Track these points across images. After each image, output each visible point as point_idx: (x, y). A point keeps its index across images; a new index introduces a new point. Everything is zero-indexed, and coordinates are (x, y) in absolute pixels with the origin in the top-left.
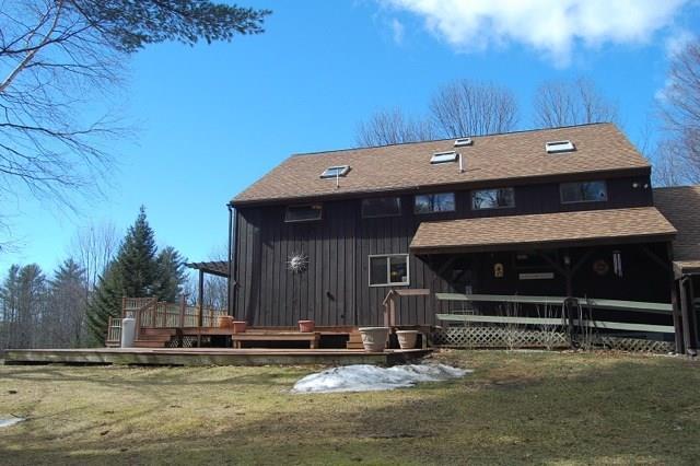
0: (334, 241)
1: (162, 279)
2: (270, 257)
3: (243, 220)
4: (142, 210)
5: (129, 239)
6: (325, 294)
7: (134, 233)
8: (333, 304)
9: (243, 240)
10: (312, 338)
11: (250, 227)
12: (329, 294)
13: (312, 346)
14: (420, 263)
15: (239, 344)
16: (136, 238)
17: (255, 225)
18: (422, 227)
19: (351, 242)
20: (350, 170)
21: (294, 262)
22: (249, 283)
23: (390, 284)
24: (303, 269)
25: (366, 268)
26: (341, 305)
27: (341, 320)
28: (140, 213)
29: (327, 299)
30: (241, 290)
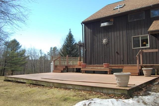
0: (118, 32)
1: (77, 49)
2: (96, 40)
3: (87, 28)
4: (70, 30)
5: (66, 38)
6: (116, 52)
7: (68, 36)
8: (119, 56)
9: (87, 35)
10: (108, 70)
11: (89, 30)
12: (117, 52)
13: (108, 73)
14: (154, 38)
15: (84, 72)
16: (69, 38)
17: (90, 29)
18: (154, 22)
19: (125, 32)
20: (125, 5)
21: (104, 41)
22: (90, 50)
23: (141, 47)
24: (107, 44)
25: (131, 42)
26: (122, 56)
27: (122, 62)
28: (70, 31)
29: (117, 54)
30: (88, 52)
